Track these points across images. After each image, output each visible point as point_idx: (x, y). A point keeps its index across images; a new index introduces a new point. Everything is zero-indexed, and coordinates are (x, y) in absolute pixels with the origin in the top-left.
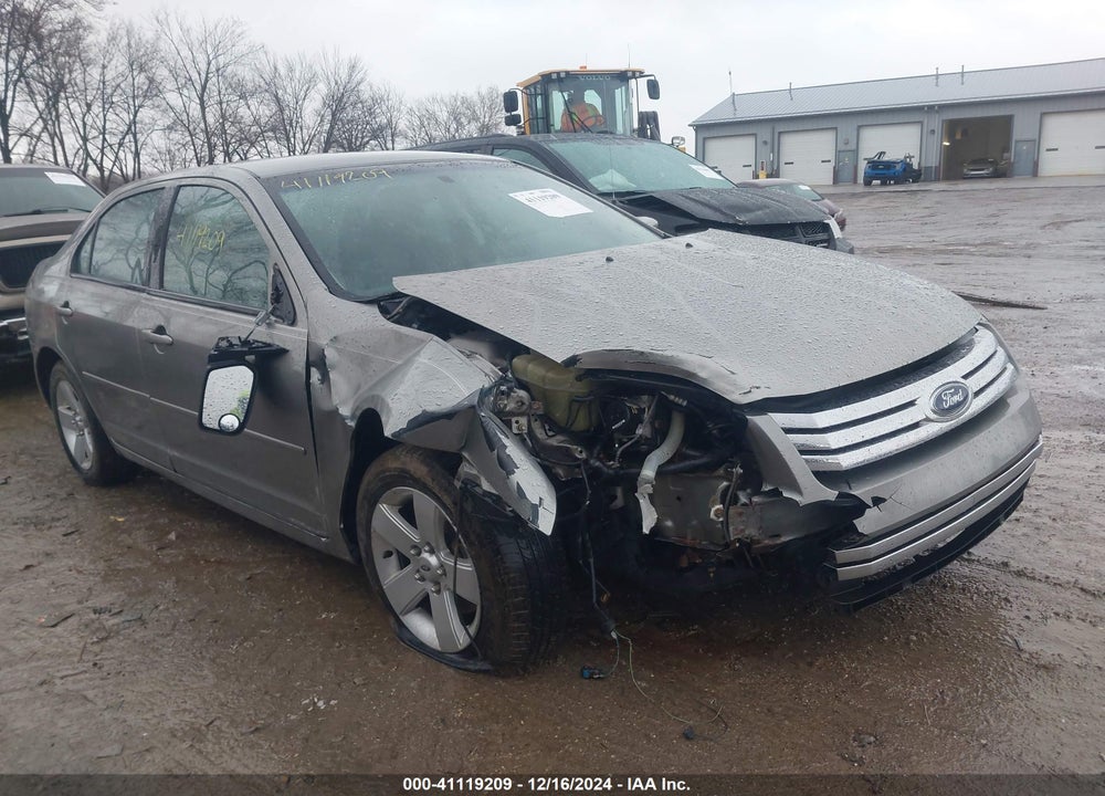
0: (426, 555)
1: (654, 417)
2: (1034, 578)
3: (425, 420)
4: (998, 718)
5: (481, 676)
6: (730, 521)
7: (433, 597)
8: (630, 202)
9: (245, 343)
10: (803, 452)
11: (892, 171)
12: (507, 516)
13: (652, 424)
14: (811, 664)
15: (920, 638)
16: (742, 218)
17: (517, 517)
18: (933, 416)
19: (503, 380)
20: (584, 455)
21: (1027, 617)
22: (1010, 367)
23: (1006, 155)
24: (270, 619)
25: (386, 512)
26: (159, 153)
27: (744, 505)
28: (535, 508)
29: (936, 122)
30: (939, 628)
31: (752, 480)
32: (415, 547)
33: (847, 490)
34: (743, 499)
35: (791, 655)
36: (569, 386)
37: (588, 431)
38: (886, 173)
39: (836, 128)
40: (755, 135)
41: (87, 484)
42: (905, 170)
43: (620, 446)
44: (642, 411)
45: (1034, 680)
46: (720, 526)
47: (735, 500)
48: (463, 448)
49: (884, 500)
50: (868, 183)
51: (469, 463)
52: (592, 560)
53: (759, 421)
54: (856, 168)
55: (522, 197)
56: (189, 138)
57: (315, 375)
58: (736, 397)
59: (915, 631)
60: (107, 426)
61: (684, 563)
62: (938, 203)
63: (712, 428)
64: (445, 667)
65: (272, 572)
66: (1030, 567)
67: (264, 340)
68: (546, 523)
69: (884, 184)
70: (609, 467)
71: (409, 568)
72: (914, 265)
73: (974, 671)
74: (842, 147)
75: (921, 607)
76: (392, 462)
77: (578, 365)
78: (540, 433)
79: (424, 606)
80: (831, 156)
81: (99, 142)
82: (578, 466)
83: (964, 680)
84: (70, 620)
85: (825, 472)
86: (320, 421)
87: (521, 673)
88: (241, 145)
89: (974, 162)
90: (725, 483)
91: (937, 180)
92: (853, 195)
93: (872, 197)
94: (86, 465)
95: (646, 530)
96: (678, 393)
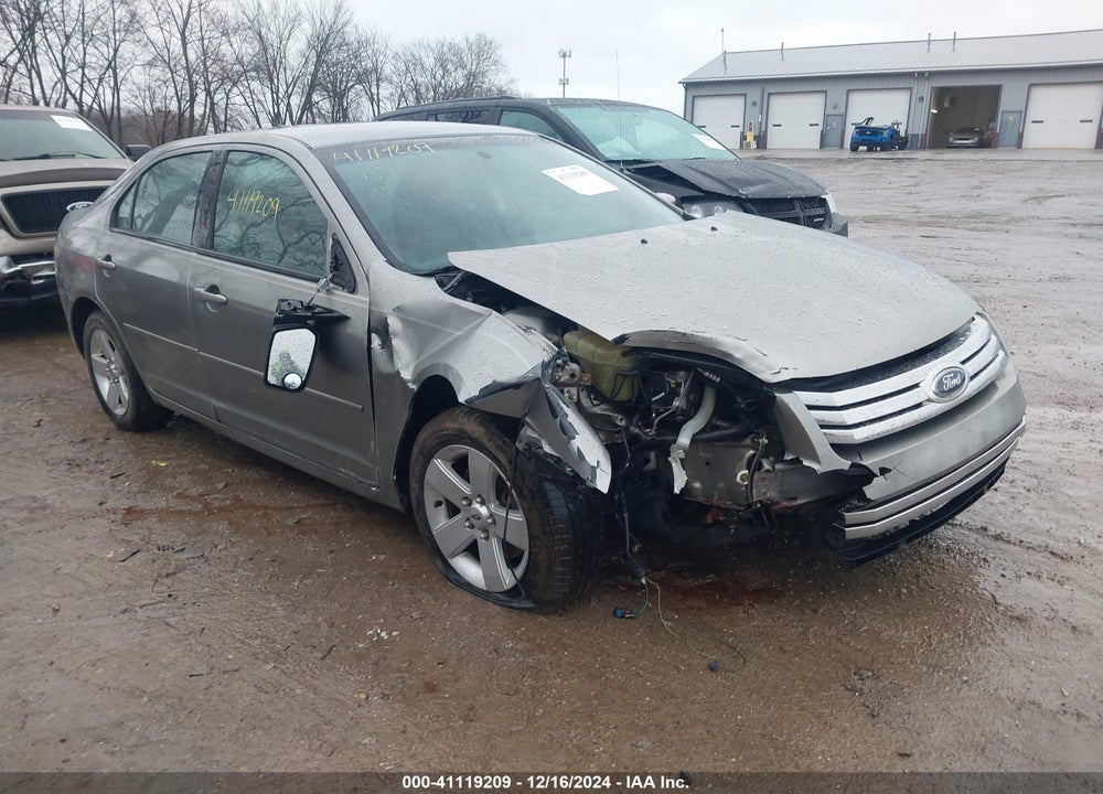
0: (477, 506)
1: (689, 391)
2: (1009, 542)
3: (496, 389)
4: (978, 659)
5: (525, 613)
6: (754, 485)
7: (482, 544)
8: (637, 171)
9: (309, 308)
10: (822, 427)
11: (879, 138)
12: (566, 475)
13: (687, 396)
14: (815, 611)
15: (910, 592)
16: (744, 192)
17: (577, 476)
18: (933, 396)
19: (559, 355)
20: (624, 423)
21: (1003, 576)
22: (1001, 353)
23: (991, 125)
24: (324, 559)
25: (441, 466)
26: (139, 89)
27: (768, 471)
28: (594, 469)
29: (925, 90)
30: (926, 583)
31: (776, 450)
32: (466, 498)
33: (858, 461)
34: (766, 466)
35: (797, 602)
36: (615, 361)
37: (629, 401)
38: (872, 139)
39: (825, 92)
40: (745, 95)
41: (119, 429)
42: (891, 137)
43: (657, 416)
44: (678, 385)
45: (1009, 629)
46: (744, 489)
47: (760, 466)
48: (526, 414)
49: (890, 470)
50: (854, 148)
51: (532, 428)
52: (626, 515)
53: (786, 398)
54: (843, 133)
55: (554, 173)
56: (170, 75)
57: (376, 342)
58: (767, 376)
59: (905, 585)
60: (146, 376)
61: (709, 519)
62: (924, 172)
63: (741, 402)
64: (491, 604)
65: (317, 517)
66: (1005, 532)
67: (325, 306)
68: (603, 483)
69: (870, 150)
70: (646, 434)
71: (458, 517)
72: (900, 237)
73: (956, 620)
74: (830, 111)
75: (911, 564)
76: (449, 423)
77: (626, 343)
78: (586, 402)
79: (472, 551)
80: (820, 121)
81: (78, 76)
82: (618, 432)
83: (948, 627)
84: (138, 555)
85: (840, 445)
86: (381, 383)
87: (560, 611)
88: (223, 84)
89: (961, 131)
90: (752, 452)
91: (923, 148)
92: (840, 161)
93: (857, 164)
94: (120, 411)
95: (677, 491)
96: (712, 371)
